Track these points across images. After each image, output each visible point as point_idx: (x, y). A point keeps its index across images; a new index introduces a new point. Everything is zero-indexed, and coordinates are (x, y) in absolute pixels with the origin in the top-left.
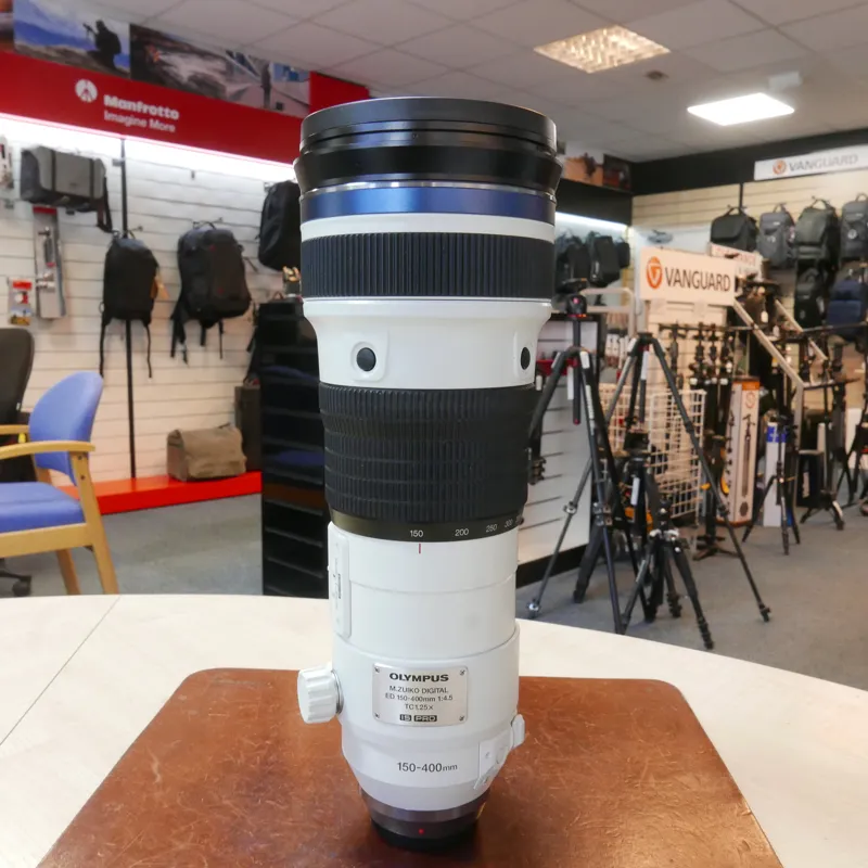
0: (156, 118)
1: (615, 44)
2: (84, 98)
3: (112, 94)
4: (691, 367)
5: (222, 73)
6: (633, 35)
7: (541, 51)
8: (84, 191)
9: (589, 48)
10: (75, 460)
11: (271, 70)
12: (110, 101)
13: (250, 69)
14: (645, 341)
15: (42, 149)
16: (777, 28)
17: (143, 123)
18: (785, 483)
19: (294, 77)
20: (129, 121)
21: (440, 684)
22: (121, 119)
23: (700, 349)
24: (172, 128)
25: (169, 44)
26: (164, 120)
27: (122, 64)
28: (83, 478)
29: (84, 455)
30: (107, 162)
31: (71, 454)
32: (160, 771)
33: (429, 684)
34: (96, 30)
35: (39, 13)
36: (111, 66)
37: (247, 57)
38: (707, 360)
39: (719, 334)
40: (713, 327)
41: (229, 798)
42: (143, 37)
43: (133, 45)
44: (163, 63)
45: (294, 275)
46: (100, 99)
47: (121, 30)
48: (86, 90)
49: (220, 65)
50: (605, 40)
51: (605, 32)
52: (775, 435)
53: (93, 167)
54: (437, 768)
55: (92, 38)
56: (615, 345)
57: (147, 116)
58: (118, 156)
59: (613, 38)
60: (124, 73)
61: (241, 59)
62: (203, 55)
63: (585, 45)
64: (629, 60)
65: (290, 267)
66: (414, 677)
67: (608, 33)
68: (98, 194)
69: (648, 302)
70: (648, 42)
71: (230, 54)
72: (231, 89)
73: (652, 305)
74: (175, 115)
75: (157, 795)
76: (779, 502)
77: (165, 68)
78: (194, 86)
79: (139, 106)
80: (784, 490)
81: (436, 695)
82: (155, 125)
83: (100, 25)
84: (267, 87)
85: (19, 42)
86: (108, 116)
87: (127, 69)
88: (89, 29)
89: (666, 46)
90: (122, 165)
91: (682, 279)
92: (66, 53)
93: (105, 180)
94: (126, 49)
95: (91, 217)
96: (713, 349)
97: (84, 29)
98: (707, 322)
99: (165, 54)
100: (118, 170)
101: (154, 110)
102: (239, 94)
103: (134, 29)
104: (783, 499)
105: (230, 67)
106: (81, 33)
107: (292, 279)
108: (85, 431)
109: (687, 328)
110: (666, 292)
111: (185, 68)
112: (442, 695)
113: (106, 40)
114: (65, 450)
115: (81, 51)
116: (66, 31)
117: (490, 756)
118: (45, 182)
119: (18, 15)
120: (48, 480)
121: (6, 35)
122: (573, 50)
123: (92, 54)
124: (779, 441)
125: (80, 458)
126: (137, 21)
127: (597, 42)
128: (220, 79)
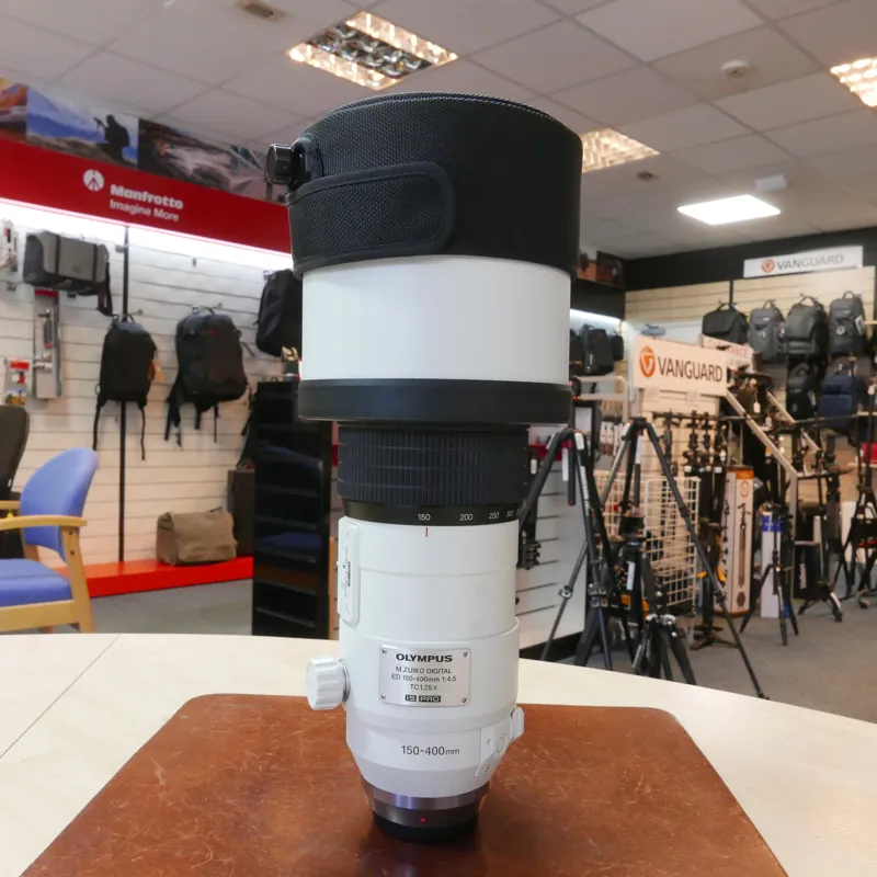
0: (160, 207)
1: (606, 146)
2: (91, 188)
3: (118, 185)
4: (685, 455)
5: (228, 167)
6: (625, 137)
8: (86, 275)
10: (65, 535)
12: (116, 190)
13: (254, 163)
14: (639, 426)
15: (48, 234)
16: (761, 134)
17: (147, 212)
18: (782, 572)
20: (135, 210)
21: (445, 665)
22: (126, 208)
23: (694, 438)
24: (176, 217)
25: (176, 138)
26: (168, 209)
27: (130, 156)
28: (72, 553)
29: (74, 530)
30: (111, 249)
31: (62, 528)
32: (163, 776)
33: (433, 664)
34: (106, 124)
35: (51, 107)
36: (119, 158)
37: (251, 152)
38: (701, 448)
39: (711, 423)
40: (706, 417)
41: (232, 798)
42: (152, 132)
43: (141, 138)
44: (168, 156)
45: (293, 355)
46: (106, 188)
47: (131, 124)
48: (93, 179)
49: (224, 159)
50: (598, 142)
51: (597, 134)
52: (770, 524)
53: (97, 252)
54: (439, 751)
55: (101, 130)
56: (609, 432)
57: (152, 206)
58: (121, 243)
59: (605, 140)
60: (132, 165)
61: (246, 154)
62: (209, 149)
64: (620, 162)
65: (289, 347)
66: (419, 657)
67: (601, 136)
68: (101, 278)
69: (641, 390)
70: (639, 145)
71: (235, 149)
72: (235, 182)
73: (646, 394)
74: (179, 205)
75: (162, 795)
76: (776, 591)
77: (172, 161)
78: (199, 178)
79: (145, 196)
80: (780, 579)
81: (440, 676)
82: (159, 213)
83: (110, 119)
84: (270, 181)
85: (30, 133)
86: (113, 204)
87: (134, 161)
88: (99, 122)
89: (655, 148)
90: (125, 251)
91: (675, 368)
92: (76, 145)
93: (108, 264)
94: (134, 142)
95: (93, 300)
96: (707, 437)
97: (95, 123)
98: (700, 412)
99: (172, 147)
100: (121, 256)
101: (158, 200)
102: (243, 186)
103: (143, 124)
104: (780, 588)
105: (234, 161)
107: (291, 359)
108: (77, 506)
109: (681, 417)
110: (658, 381)
111: (191, 161)
112: (446, 675)
113: (116, 133)
114: (57, 525)
115: (91, 143)
116: (77, 124)
117: (491, 743)
118: (48, 266)
119: (32, 108)
120: (36, 557)
121: (19, 126)
123: (102, 147)
124: (774, 530)
125: (71, 533)
126: (146, 116)
127: (590, 144)
128: (224, 171)
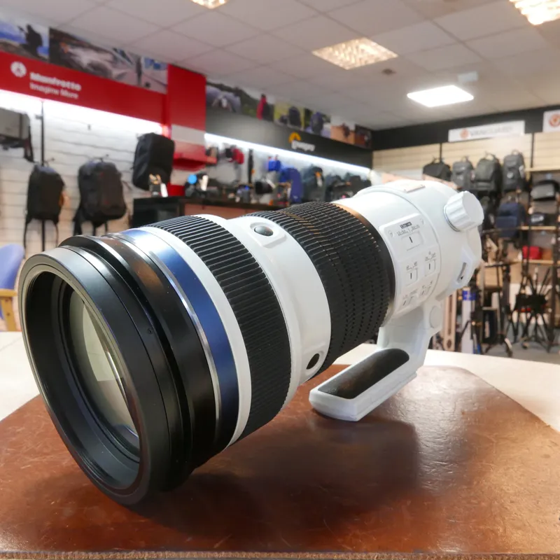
0: (65, 89)
1: (363, 51)
3: (36, 72)
5: (111, 62)
6: (374, 44)
7: (316, 53)
8: (15, 134)
9: (347, 52)
10: (3, 302)
11: (142, 61)
12: (34, 77)
13: (128, 60)
16: (463, 42)
17: (56, 92)
18: (476, 326)
19: (157, 67)
20: (47, 90)
22: (41, 89)
24: (76, 96)
25: (75, 42)
26: (70, 91)
27: (43, 52)
28: (8, 314)
29: (10, 299)
30: (31, 115)
34: (26, 30)
36: (35, 53)
37: (126, 52)
42: (58, 37)
43: (52, 41)
44: (70, 54)
45: (157, 180)
46: (27, 76)
47: (43, 31)
48: (18, 69)
49: (109, 57)
50: (357, 47)
51: (357, 41)
52: (468, 296)
53: (22, 119)
55: (23, 35)
57: (59, 88)
58: (39, 113)
59: (362, 46)
60: (44, 59)
61: (123, 54)
62: (97, 50)
63: (344, 50)
64: (371, 61)
65: (154, 175)
67: (359, 43)
68: (25, 136)
70: (383, 50)
71: (115, 50)
72: (115, 72)
74: (78, 87)
76: (472, 338)
77: (72, 57)
78: (91, 70)
79: (54, 81)
80: (476, 331)
82: (64, 93)
83: (29, 28)
84: (139, 73)
86: (33, 86)
87: (46, 56)
88: (21, 29)
89: (395, 52)
90: (41, 118)
92: (6, 45)
93: (29, 128)
94: (46, 44)
95: (20, 152)
97: (18, 30)
99: (72, 48)
100: (39, 122)
101: (64, 84)
102: (121, 76)
103: (52, 31)
104: (475, 336)
105: (115, 58)
106: (16, 32)
107: (156, 183)
108: (11, 282)
111: (86, 58)
113: (33, 37)
115: (16, 43)
116: (6, 30)
122: (337, 53)
124: (471, 299)
125: (7, 301)
126: (54, 26)
127: (352, 49)
128: (108, 66)
